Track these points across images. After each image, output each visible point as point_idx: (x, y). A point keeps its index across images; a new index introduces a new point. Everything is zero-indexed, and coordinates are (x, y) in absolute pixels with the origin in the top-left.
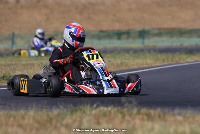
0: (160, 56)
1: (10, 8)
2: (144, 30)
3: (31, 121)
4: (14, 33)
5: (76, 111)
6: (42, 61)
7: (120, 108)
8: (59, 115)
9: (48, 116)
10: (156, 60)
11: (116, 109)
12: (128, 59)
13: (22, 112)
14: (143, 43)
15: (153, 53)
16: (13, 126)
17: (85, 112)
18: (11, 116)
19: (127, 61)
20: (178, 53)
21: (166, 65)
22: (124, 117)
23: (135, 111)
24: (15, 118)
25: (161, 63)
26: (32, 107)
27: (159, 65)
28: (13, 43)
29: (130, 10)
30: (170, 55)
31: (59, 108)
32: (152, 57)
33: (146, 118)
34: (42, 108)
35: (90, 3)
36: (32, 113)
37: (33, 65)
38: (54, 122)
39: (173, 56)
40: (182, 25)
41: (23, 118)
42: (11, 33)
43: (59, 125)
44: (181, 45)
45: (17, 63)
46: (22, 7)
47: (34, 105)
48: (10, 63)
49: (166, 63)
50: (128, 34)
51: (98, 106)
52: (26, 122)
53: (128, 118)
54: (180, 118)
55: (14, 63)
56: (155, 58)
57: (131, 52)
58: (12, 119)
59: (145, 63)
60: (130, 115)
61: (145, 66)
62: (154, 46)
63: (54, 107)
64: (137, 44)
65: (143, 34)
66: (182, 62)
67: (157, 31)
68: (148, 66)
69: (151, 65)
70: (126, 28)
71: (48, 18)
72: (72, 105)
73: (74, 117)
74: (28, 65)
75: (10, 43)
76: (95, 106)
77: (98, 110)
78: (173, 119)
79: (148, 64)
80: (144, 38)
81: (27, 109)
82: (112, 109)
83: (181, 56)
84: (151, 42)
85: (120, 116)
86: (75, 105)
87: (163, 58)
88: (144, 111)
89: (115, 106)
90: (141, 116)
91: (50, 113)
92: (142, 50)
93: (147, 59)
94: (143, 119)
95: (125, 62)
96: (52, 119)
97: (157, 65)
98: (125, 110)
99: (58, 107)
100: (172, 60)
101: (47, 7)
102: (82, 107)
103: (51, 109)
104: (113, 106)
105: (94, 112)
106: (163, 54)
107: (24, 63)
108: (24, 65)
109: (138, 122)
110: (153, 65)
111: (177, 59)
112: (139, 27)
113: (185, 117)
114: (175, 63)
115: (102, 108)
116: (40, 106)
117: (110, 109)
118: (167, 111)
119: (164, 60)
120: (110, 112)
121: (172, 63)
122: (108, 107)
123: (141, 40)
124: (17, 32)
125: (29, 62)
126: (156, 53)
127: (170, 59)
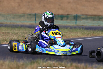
0: (86, 31)
2: (77, 15)
3: (7, 67)
5: (34, 62)
6: (15, 31)
7: (60, 62)
8: (23, 65)
11: (57, 63)
12: (66, 32)
13: (2, 61)
14: (76, 23)
15: (81, 29)
17: (39, 64)
19: (65, 34)
21: (89, 37)
25: (86, 36)
30: (92, 31)
32: (81, 32)
33: (75, 68)
34: (14, 60)
36: (7, 62)
37: (9, 33)
39: (94, 32)
41: (2, 65)
47: (9, 58)
50: (67, 17)
51: (47, 60)
52: (3, 67)
56: (83, 33)
57: (69, 28)
59: (76, 35)
61: (76, 37)
62: (83, 25)
63: (21, 60)
64: (72, 23)
65: (76, 18)
66: (99, 36)
67: (85, 17)
68: (78, 37)
69: (80, 37)
71: (19, 5)
72: (31, 59)
73: (33, 66)
74: (6, 33)
76: (45, 60)
77: (47, 63)
79: (78, 36)
81: (4, 60)
83: (99, 32)
84: (81, 23)
86: (34, 58)
87: (87, 33)
89: (57, 61)
90: (72, 67)
91: (18, 63)
92: (75, 28)
93: (78, 33)
95: (64, 34)
96: (19, 67)
97: (83, 37)
98: (63, 63)
99: (23, 59)
103: (19, 60)
105: (44, 64)
106: (88, 30)
107: (4, 31)
108: (4, 33)
110: (81, 37)
111: (96, 34)
112: (74, 13)
115: (49, 62)
116: (12, 58)
117: (54, 62)
119: (88, 34)
123: (75, 21)
126: (83, 30)
127: (92, 34)
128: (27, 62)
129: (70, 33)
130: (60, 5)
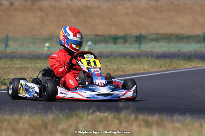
0: (157, 61)
1: (3, 11)
2: (141, 34)
3: (26, 126)
4: (7, 36)
5: (72, 116)
6: (36, 65)
7: (116, 114)
8: (54, 120)
9: (43, 120)
10: (152, 66)
11: (112, 115)
12: (125, 64)
13: (17, 116)
14: (140, 48)
15: (150, 58)
16: (6, 130)
17: (81, 118)
18: (4, 120)
19: (123, 66)
20: (176, 59)
21: (163, 71)
22: (120, 123)
23: (132, 117)
24: (9, 122)
25: (158, 68)
26: (27, 111)
27: (156, 71)
28: (6, 46)
29: (127, 14)
30: (167, 61)
31: (54, 113)
32: (149, 63)
33: (143, 124)
34: (37, 112)
35: (86, 7)
36: (26, 117)
37: (26, 68)
38: (49, 127)
39: (171, 62)
40: (180, 31)
41: (18, 123)
42: (5, 35)
43: (54, 130)
44: (179, 51)
45: (11, 66)
46: (16, 10)
47: (28, 110)
48: (3, 66)
49: (164, 69)
50: (125, 39)
51: (94, 112)
52: (20, 126)
53: (124, 124)
54: (178, 125)
55: (7, 66)
56: (152, 63)
57: (128, 57)
58: (6, 123)
59: (142, 68)
60: (127, 121)
61: (142, 72)
62: (151, 51)
63: (49, 112)
64: (133, 49)
65: (139, 39)
66: (180, 68)
67: (154, 36)
68: (144, 72)
69: (147, 71)
70: (122, 33)
71: (43, 22)
72: (67, 110)
73: (70, 122)
74: (22, 68)
75: (3, 46)
76: (91, 111)
77: (94, 115)
78: (170, 125)
79: (145, 70)
80: (140, 43)
81: (21, 113)
82: (108, 115)
83: (179, 62)
84: (147, 47)
85: (117, 122)
86: (71, 110)
87: (160, 63)
88: (141, 117)
89: (112, 112)
90: (138, 122)
91: (45, 118)
92: (139, 55)
93: (143, 64)
94: (140, 126)
95: (121, 67)
96: (46, 124)
97: (153, 71)
98: (122, 116)
100: (169, 66)
101: (41, 9)
102: (77, 112)
103: (46, 113)
104: (109, 112)
105: (90, 117)
106: (161, 59)
107: (18, 66)
108: (18, 68)
109: (135, 127)
110: (150, 71)
111: (175, 65)
112: (136, 32)
113: (183, 124)
114: (172, 69)
115: (98, 113)
116: (35, 110)
117: (106, 114)
118: (164, 117)
119: (161, 66)
120: (106, 118)
121: (169, 69)
122: (104, 112)
123: (138, 45)
124: (10, 35)
125: (23, 66)
126: (153, 59)
127: (167, 65)
128: (61, 116)
129: (130, 65)
130: (111, 20)
